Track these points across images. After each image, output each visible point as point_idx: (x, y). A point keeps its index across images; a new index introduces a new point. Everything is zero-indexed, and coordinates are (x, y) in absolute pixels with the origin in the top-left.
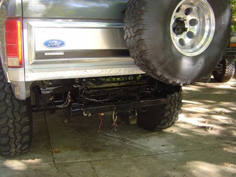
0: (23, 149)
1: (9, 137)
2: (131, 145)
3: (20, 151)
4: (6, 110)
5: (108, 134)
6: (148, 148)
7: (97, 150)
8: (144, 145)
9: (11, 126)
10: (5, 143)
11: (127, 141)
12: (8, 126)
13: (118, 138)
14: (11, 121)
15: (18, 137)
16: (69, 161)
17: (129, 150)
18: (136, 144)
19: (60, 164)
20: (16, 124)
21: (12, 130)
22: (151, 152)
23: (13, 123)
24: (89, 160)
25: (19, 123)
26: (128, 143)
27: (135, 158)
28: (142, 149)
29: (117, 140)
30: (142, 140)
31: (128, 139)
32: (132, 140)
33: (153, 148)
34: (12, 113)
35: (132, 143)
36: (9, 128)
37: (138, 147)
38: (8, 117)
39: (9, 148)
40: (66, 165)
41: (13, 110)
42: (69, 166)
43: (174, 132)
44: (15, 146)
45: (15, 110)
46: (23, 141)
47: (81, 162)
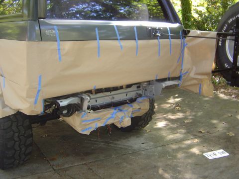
0: (25, 160)
1: (15, 150)
2: (115, 146)
3: (22, 162)
4: (11, 125)
5: (92, 140)
6: (131, 147)
7: (87, 154)
8: (127, 145)
9: (16, 139)
10: (11, 155)
11: (111, 143)
12: (14, 140)
13: (102, 142)
14: (17, 135)
15: (23, 149)
16: (66, 166)
17: (115, 150)
18: (119, 145)
19: (59, 169)
20: (21, 137)
21: (17, 143)
22: (134, 150)
23: (19, 137)
24: (84, 163)
25: (24, 136)
26: (112, 145)
27: (124, 157)
28: (126, 149)
29: (102, 144)
30: (124, 141)
31: (111, 141)
32: (117, 142)
33: (136, 147)
34: (17, 127)
35: (116, 144)
36: (15, 142)
37: (122, 147)
38: (13, 131)
39: (13, 160)
40: (66, 170)
41: (17, 124)
42: (68, 170)
43: (148, 131)
44: (19, 158)
45: (19, 124)
46: (27, 152)
47: (78, 165)
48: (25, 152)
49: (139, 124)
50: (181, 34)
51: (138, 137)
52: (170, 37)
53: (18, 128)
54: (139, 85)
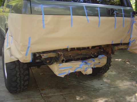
0: (24, 89)
1: (17, 82)
2: (83, 84)
3: (22, 90)
4: (15, 67)
5: (69, 79)
6: (94, 86)
7: (65, 88)
8: (91, 84)
9: (18, 76)
10: (15, 86)
11: (81, 82)
12: (17, 76)
13: (76, 81)
14: (18, 73)
15: (22, 82)
16: (50, 95)
17: (83, 87)
18: (87, 84)
19: (45, 97)
20: (21, 75)
21: (19, 78)
22: (95, 88)
23: (20, 75)
24: (61, 94)
25: (23, 74)
26: (81, 84)
27: (87, 92)
28: (90, 87)
29: (75, 82)
30: (90, 82)
31: (81, 81)
32: (85, 82)
33: (97, 86)
34: (19, 68)
35: (84, 83)
36: (17, 78)
37: (88, 85)
38: (17, 71)
39: (16, 89)
40: (49, 97)
41: (19, 67)
42: (51, 98)
43: (106, 76)
44: (20, 87)
45: (20, 67)
46: (25, 84)
47: (57, 95)
48: (24, 84)
49: (100, 72)
50: (131, 14)
51: (99, 80)
52: (123, 15)
53: (19, 70)
54: (100, 47)
